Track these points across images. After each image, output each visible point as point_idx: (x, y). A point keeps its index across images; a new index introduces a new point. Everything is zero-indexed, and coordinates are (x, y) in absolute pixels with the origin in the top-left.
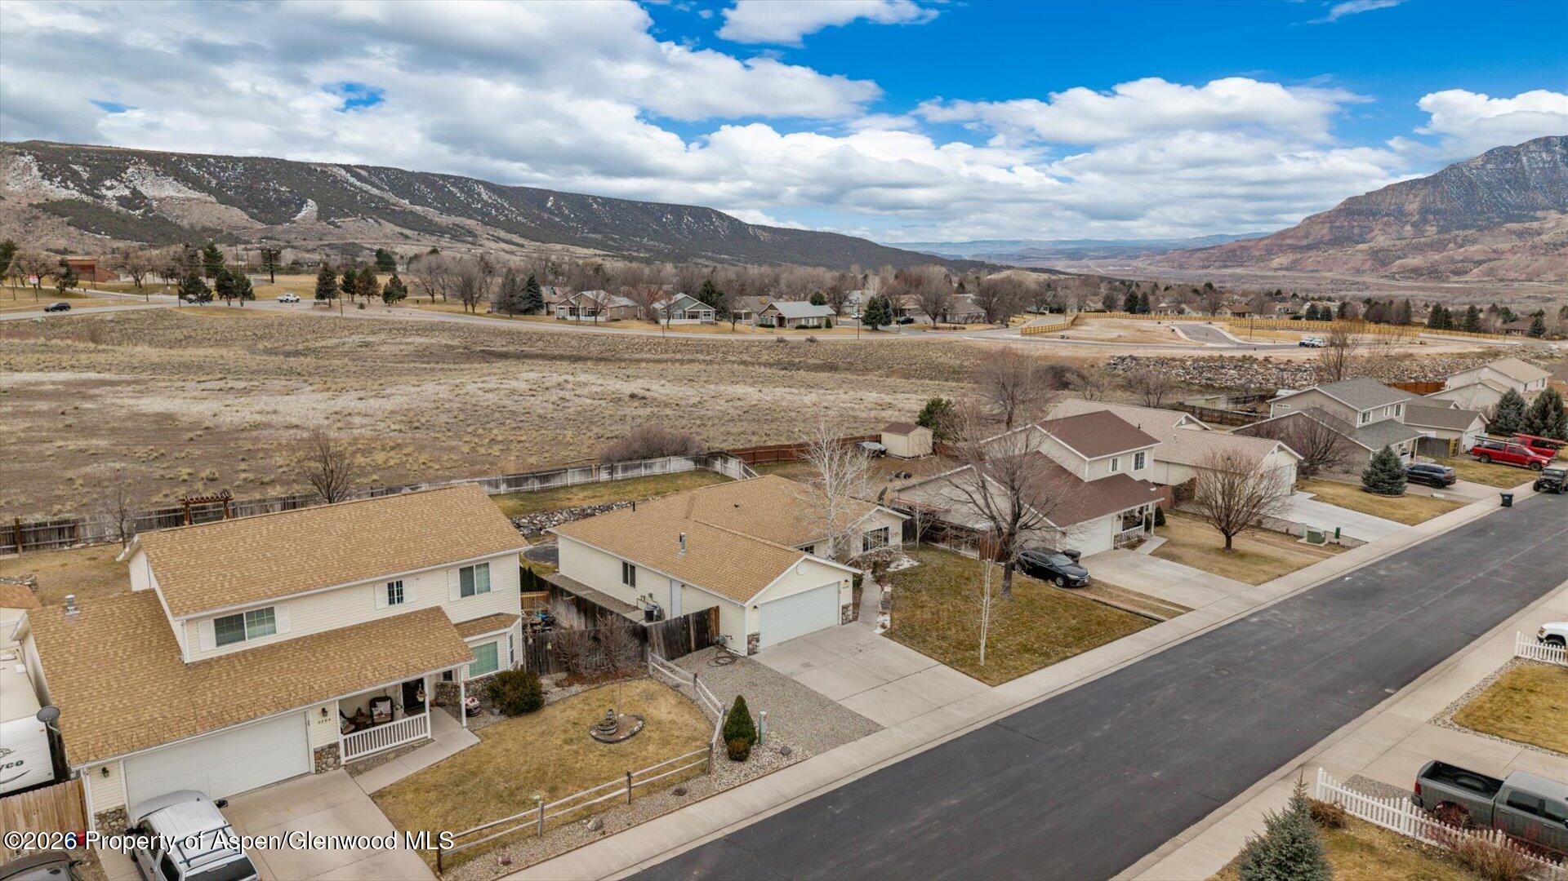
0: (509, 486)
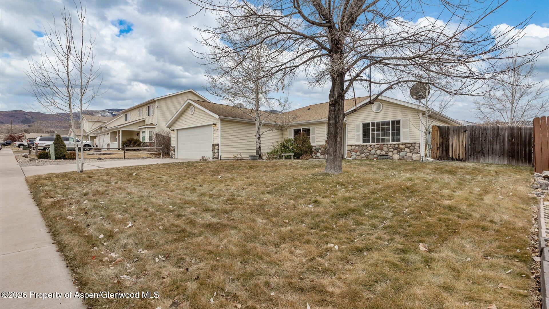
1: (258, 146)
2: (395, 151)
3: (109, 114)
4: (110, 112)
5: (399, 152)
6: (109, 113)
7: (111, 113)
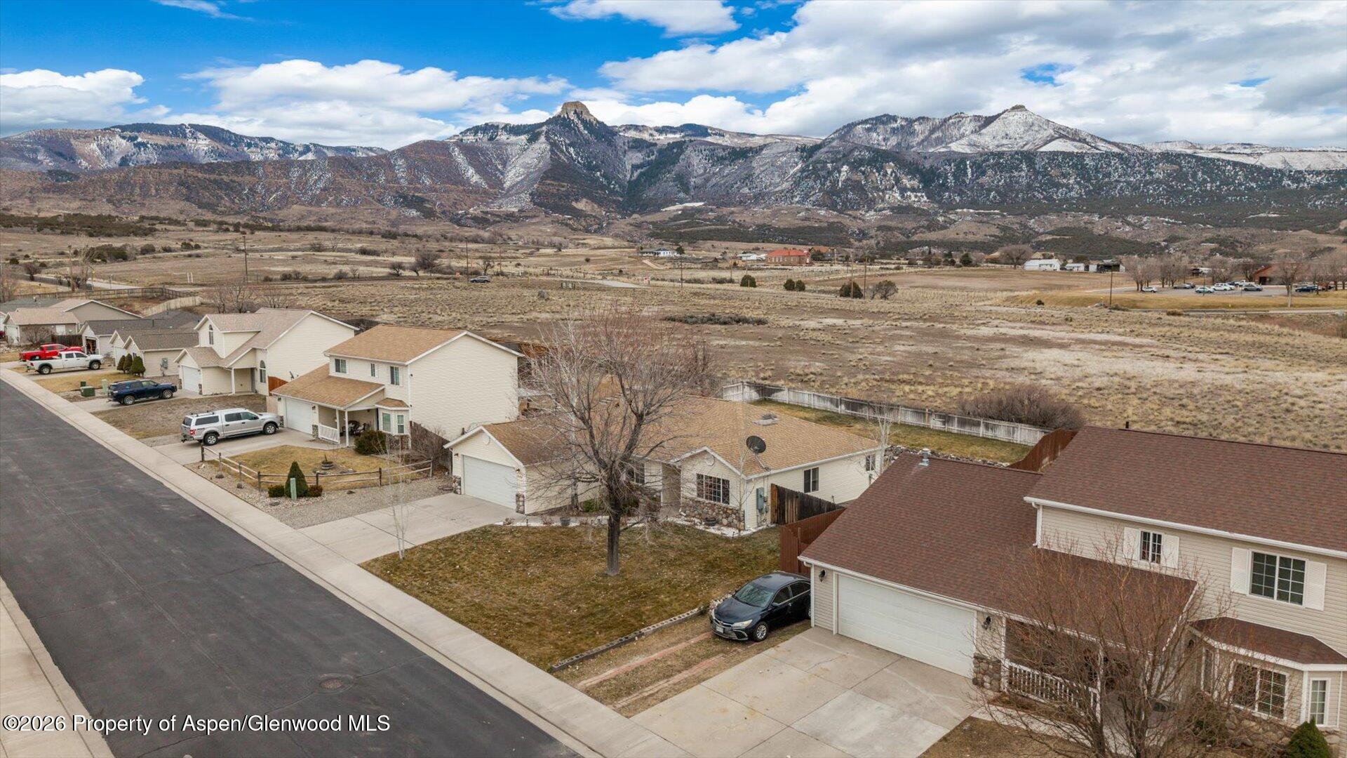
0: (848, 408)
1: (574, 493)
2: (724, 516)
3: (124, 142)
4: (128, 134)
5: (727, 517)
6: (124, 138)
7: (132, 139)
